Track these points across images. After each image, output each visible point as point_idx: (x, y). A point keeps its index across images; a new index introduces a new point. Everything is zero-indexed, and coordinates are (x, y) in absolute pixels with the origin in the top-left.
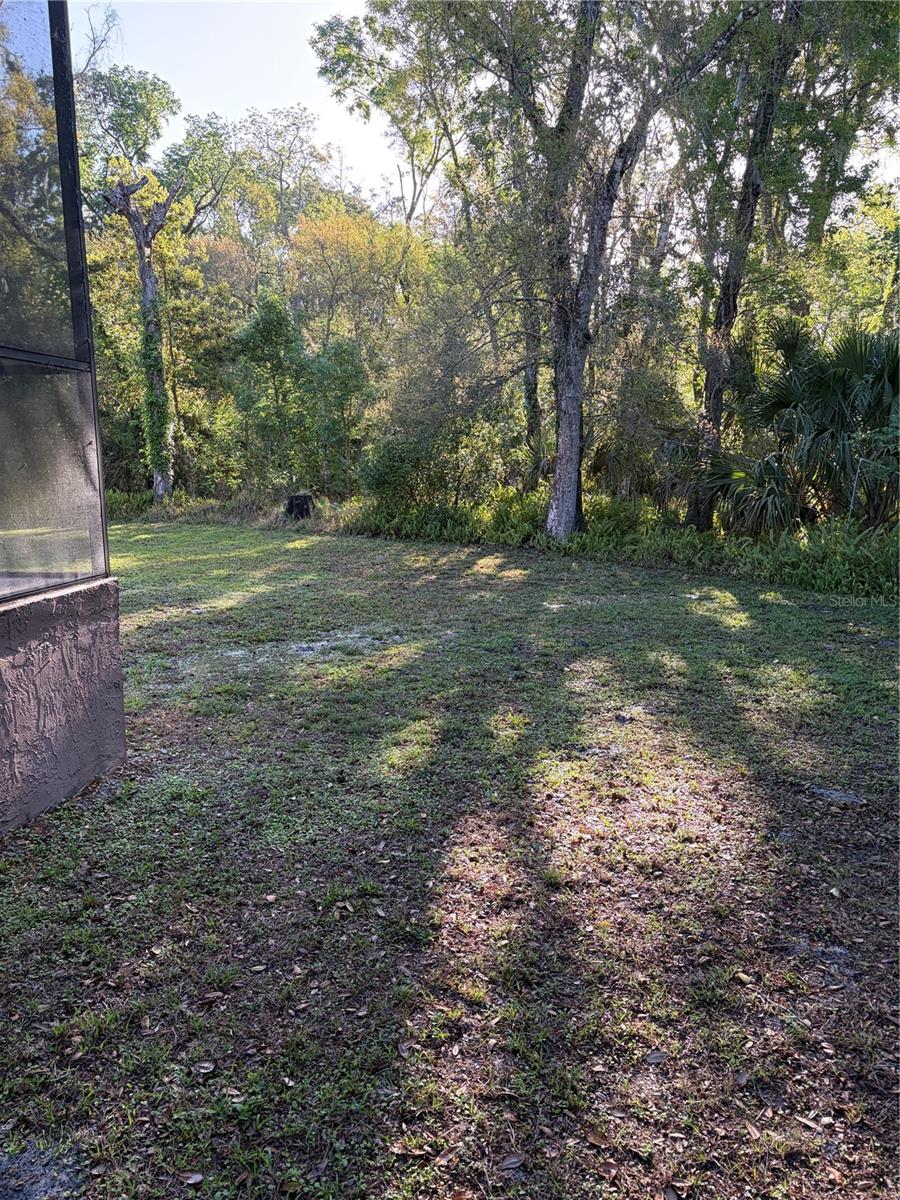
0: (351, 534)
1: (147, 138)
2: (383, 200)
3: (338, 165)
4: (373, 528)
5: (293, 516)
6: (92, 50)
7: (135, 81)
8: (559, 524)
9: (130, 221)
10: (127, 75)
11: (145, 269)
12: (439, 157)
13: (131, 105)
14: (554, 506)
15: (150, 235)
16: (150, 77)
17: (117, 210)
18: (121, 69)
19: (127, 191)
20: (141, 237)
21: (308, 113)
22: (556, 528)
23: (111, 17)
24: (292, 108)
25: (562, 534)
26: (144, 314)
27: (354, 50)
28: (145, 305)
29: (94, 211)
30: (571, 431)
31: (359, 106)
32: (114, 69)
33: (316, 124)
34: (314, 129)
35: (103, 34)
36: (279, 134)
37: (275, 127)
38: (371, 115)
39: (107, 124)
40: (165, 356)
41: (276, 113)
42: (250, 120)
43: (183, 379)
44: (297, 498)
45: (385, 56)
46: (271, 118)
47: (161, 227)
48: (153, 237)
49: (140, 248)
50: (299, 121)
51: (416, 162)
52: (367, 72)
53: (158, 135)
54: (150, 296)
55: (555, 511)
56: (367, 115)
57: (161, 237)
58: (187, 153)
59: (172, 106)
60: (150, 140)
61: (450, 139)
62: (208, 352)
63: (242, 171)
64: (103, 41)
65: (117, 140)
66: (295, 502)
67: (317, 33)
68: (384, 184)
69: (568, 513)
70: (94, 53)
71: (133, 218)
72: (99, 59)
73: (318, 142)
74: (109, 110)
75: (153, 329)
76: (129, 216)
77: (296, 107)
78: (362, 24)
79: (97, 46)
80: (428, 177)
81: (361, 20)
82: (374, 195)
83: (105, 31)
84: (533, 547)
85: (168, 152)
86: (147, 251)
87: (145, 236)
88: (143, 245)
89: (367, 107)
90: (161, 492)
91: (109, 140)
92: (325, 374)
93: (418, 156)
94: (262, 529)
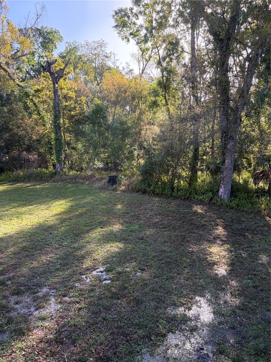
0: (134, 192)
1: (53, 50)
2: (126, 70)
3: (113, 59)
4: (143, 190)
5: (111, 183)
6: (37, 18)
7: (49, 31)
8: (225, 194)
9: (51, 75)
10: (46, 29)
11: (55, 92)
12: (152, 56)
13: (47, 39)
14: (223, 187)
15: (58, 80)
16: (54, 29)
17: (46, 71)
18: (44, 27)
19: (49, 64)
20: (55, 80)
21: (104, 42)
22: (224, 196)
23: (43, 8)
24: (99, 40)
25: (226, 198)
26: (54, 107)
27: (126, 19)
28: (55, 104)
29: (35, 72)
30: (232, 158)
31: (126, 38)
32: (42, 27)
33: (107, 46)
34: (106, 47)
35: (40, 13)
36: (95, 49)
37: (94, 47)
38: (130, 41)
39: (40, 45)
40: (61, 122)
41: (94, 42)
42: (86, 44)
43: (68, 131)
44: (112, 177)
45: (135, 22)
46: (92, 44)
47: (62, 77)
48: (59, 80)
49: (54, 84)
50: (101, 45)
51: (144, 57)
52: (129, 27)
53: (56, 48)
54: (57, 101)
55: (223, 189)
56: (128, 41)
57: (61, 80)
58: (65, 55)
59: (61, 39)
60: (54, 50)
61: (158, 49)
62: (76, 120)
63: (82, 61)
64: (40, 15)
65: (43, 50)
66: (111, 178)
67: (114, 13)
68: (127, 65)
69: (229, 190)
70: (37, 19)
71: (52, 74)
72: (39, 21)
73: (108, 51)
74: (41, 40)
75: (58, 113)
76: (50, 73)
77: (101, 40)
78: (128, 10)
79: (38, 17)
80: (148, 62)
81: (128, 9)
82: (124, 69)
83: (41, 12)
84: (214, 203)
85: (59, 54)
86: (57, 85)
87: (55, 81)
88: (55, 83)
89: (129, 38)
90: (59, 170)
91: (40, 50)
92: (117, 129)
93: (145, 55)
94: (99, 188)
